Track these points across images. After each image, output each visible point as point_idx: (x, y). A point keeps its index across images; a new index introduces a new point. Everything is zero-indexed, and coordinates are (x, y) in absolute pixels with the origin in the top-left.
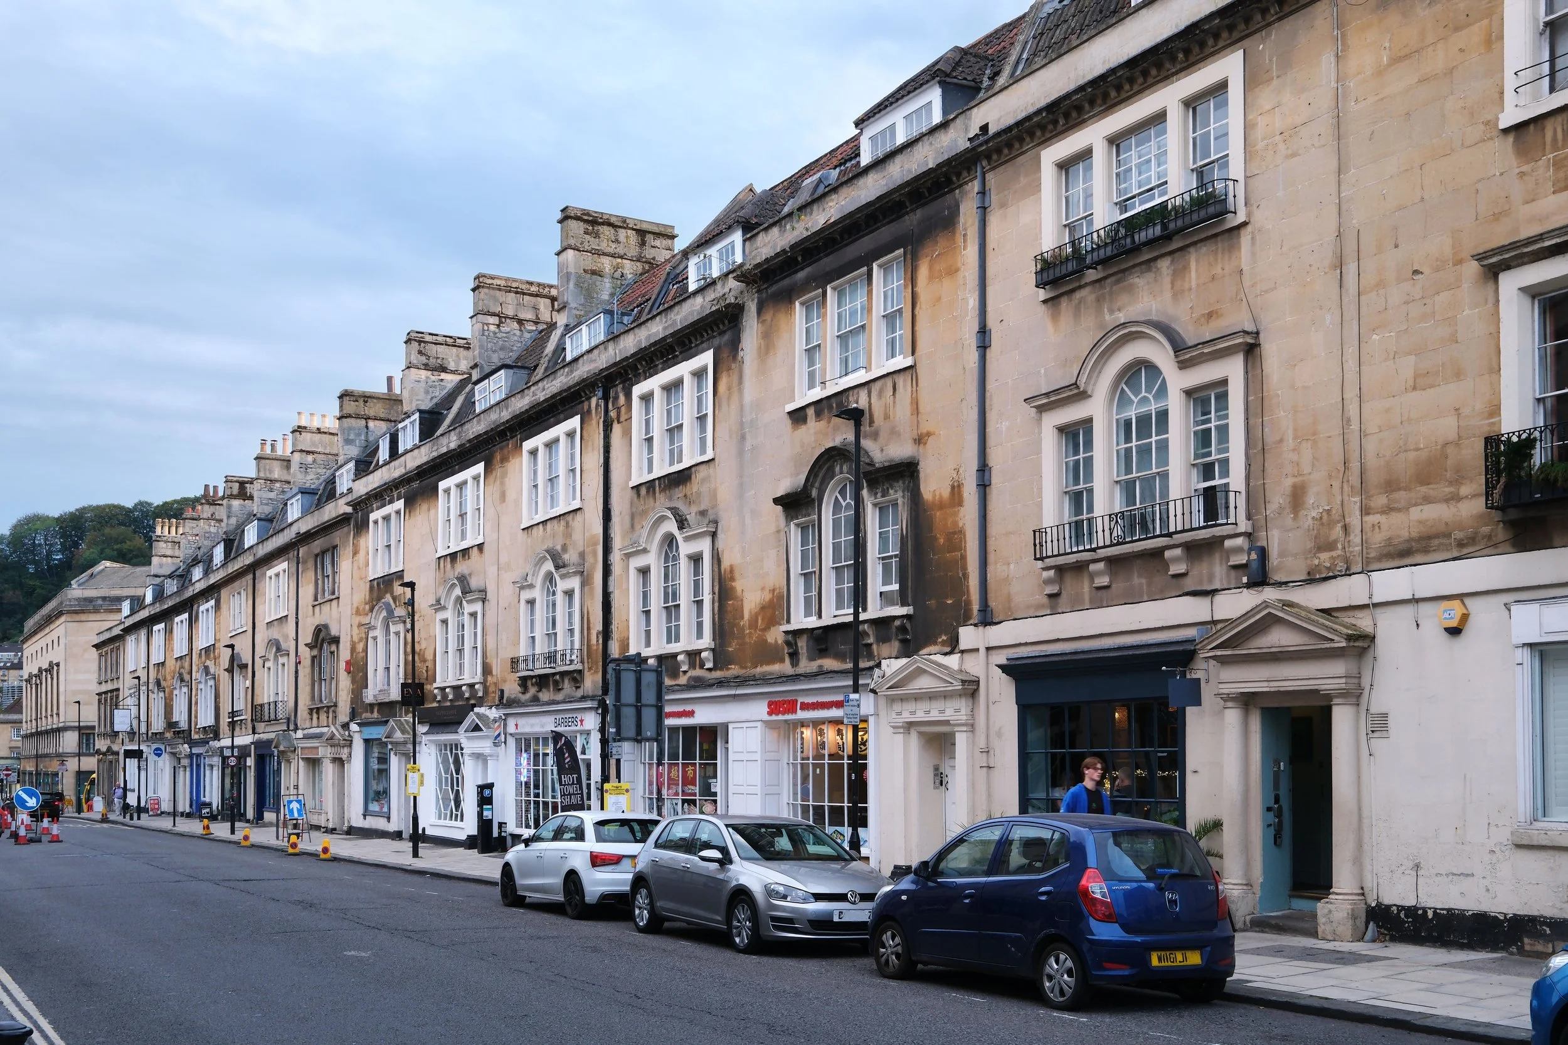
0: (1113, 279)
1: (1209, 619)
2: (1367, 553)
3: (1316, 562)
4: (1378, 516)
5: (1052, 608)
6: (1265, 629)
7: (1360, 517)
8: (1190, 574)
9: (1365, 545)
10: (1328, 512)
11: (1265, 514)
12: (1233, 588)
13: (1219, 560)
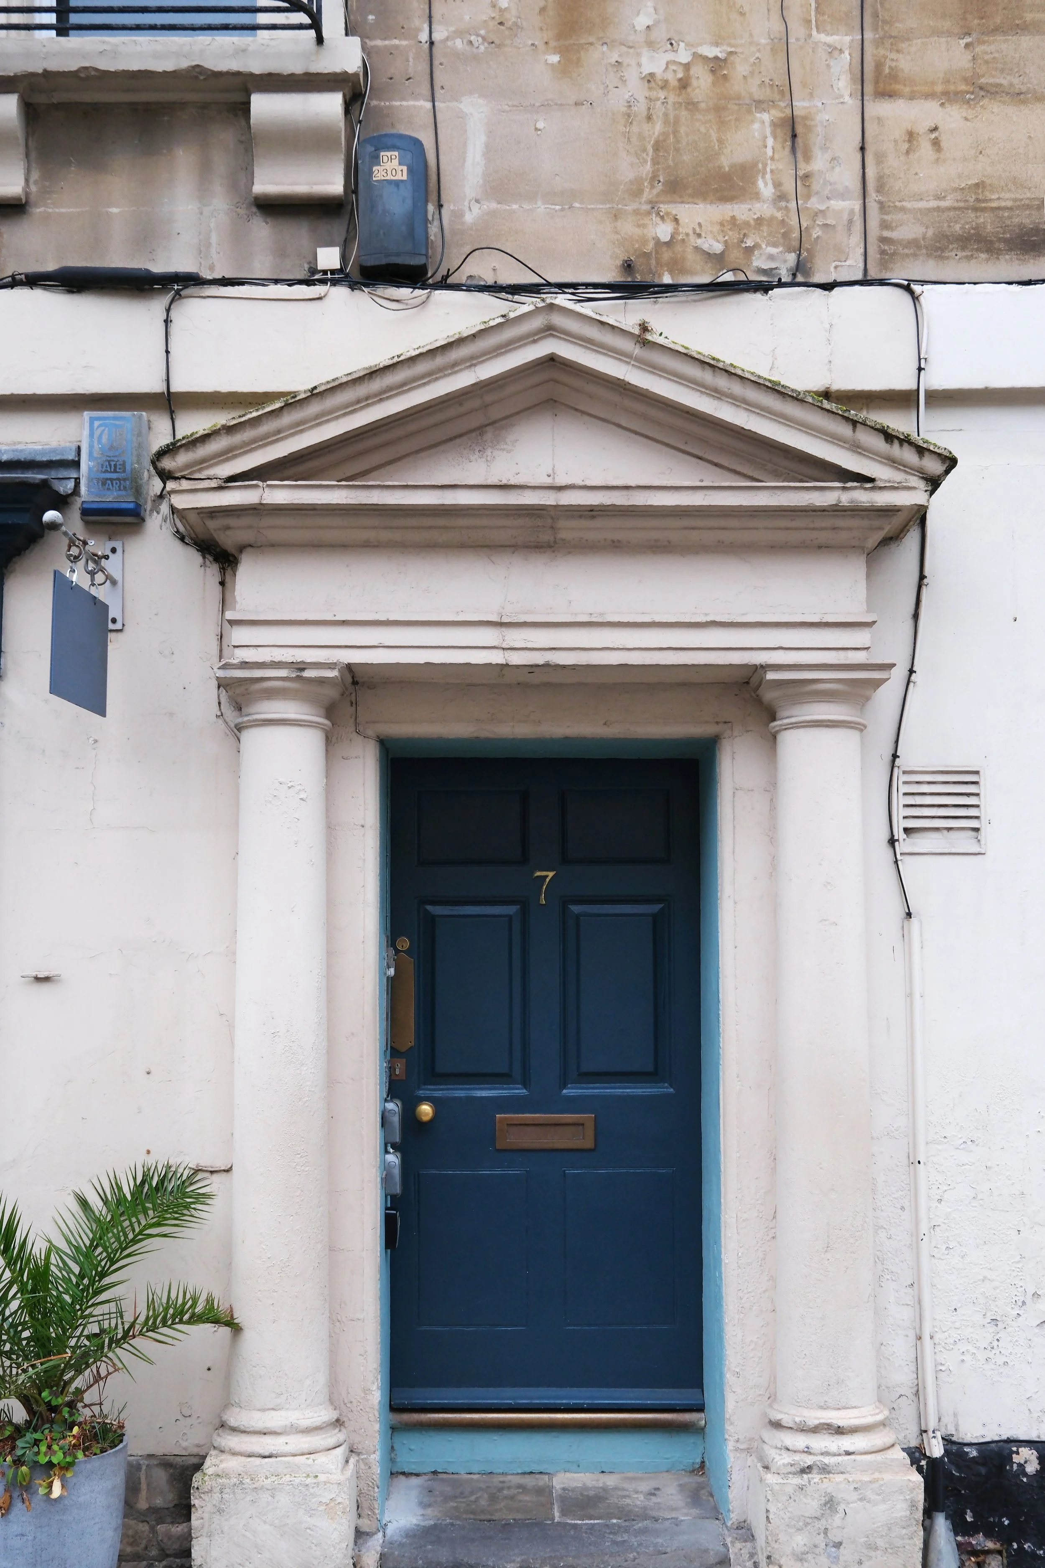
1: (152, 384)
2: (885, 225)
3: (664, 231)
4: (932, 106)
6: (480, 430)
7: (852, 103)
8: (38, 211)
9: (872, 195)
10: (717, 66)
11: (424, 37)
12: (276, 281)
13: (205, 170)
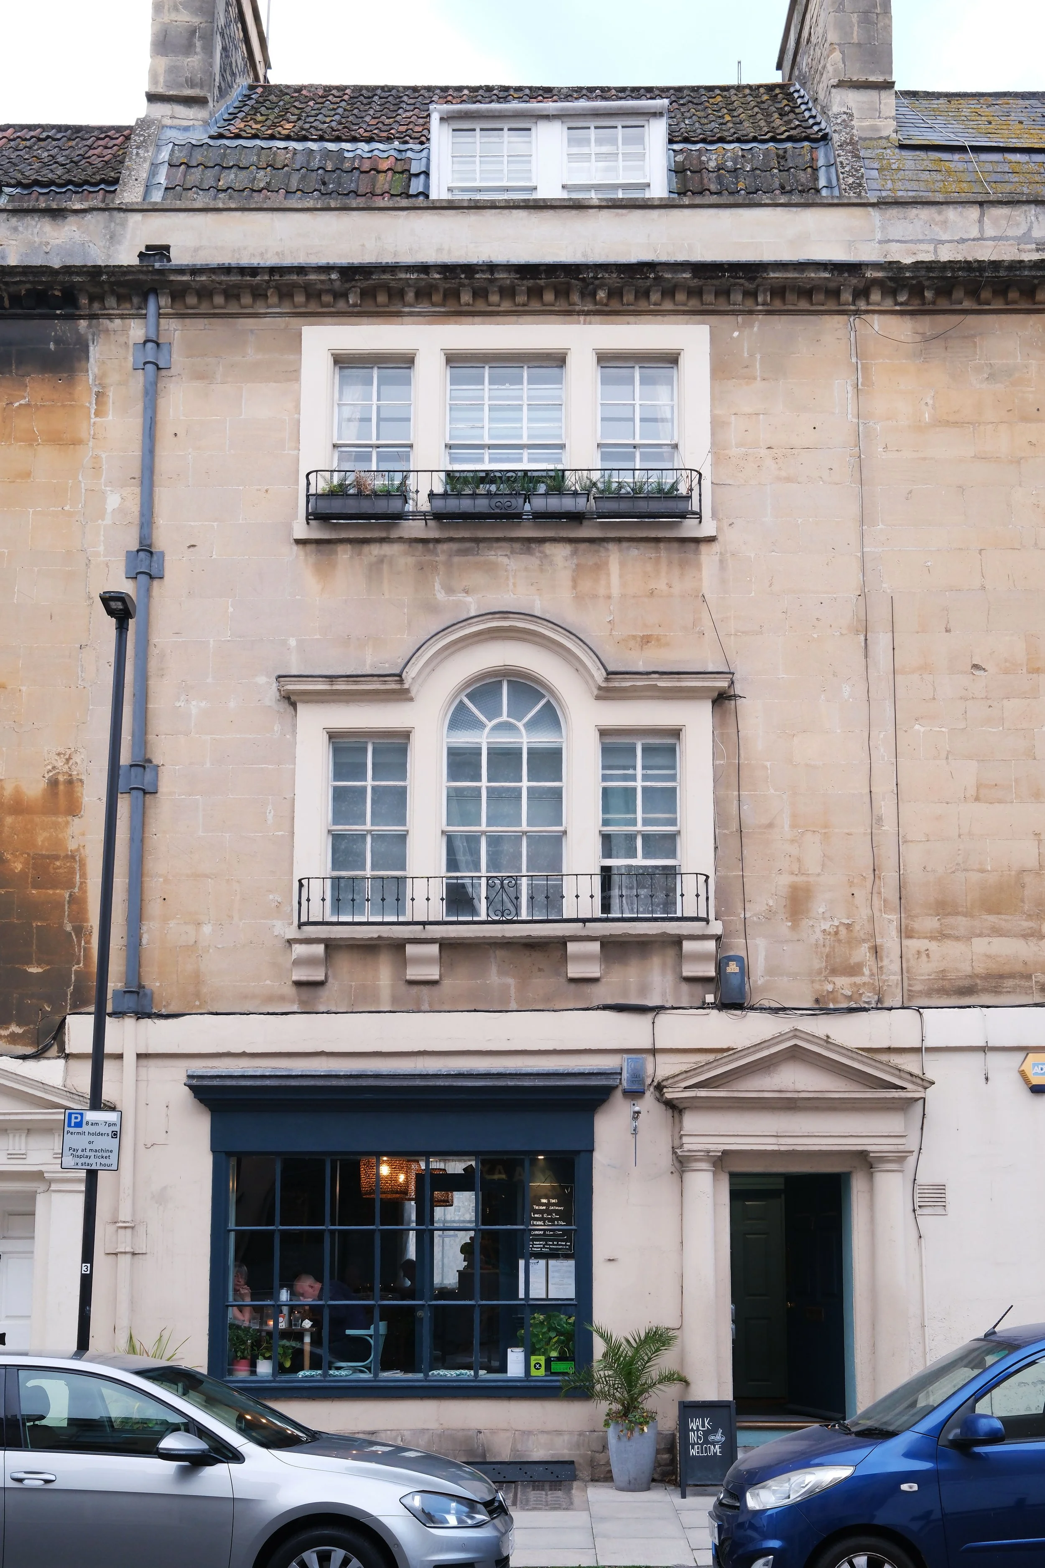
1: (648, 1046)
2: (910, 985)
3: (830, 987)
4: (926, 941)
5: (302, 1002)
6: (769, 1067)
7: (898, 940)
8: (604, 982)
9: (905, 974)
10: (848, 926)
11: (742, 916)
12: (691, 1008)
13: (664, 965)
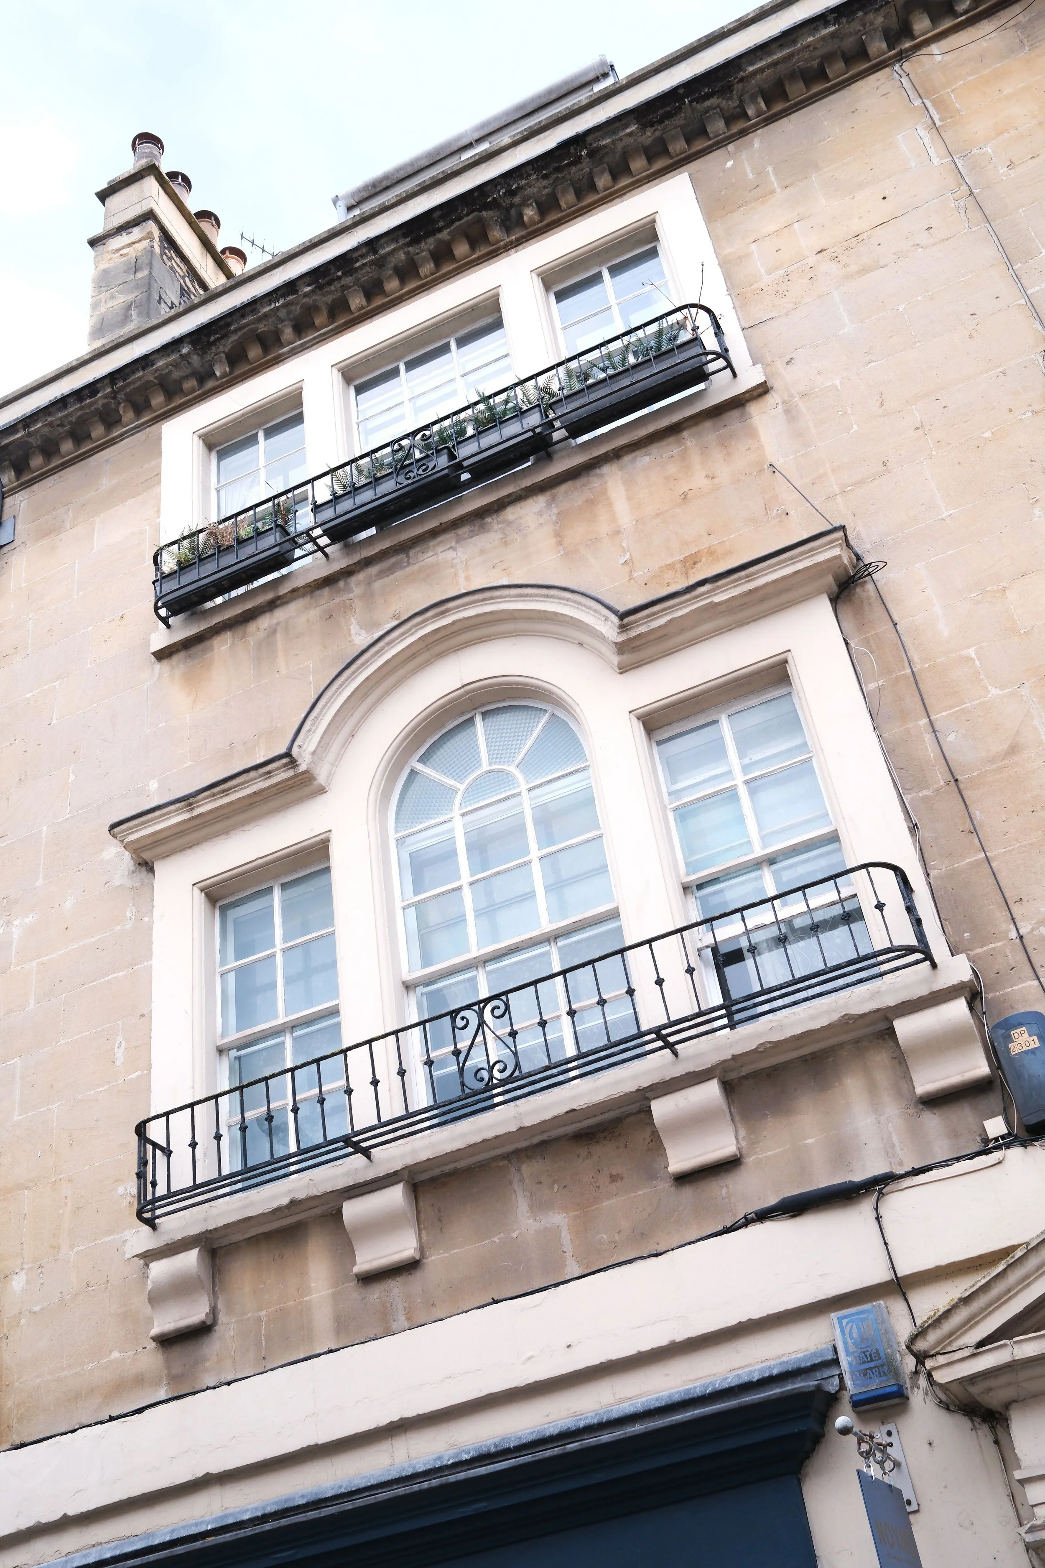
0: (373, 570)
1: (879, 1274)
5: (174, 1379)
8: (750, 1160)
11: (1013, 934)
12: (958, 1159)
13: (872, 1089)
